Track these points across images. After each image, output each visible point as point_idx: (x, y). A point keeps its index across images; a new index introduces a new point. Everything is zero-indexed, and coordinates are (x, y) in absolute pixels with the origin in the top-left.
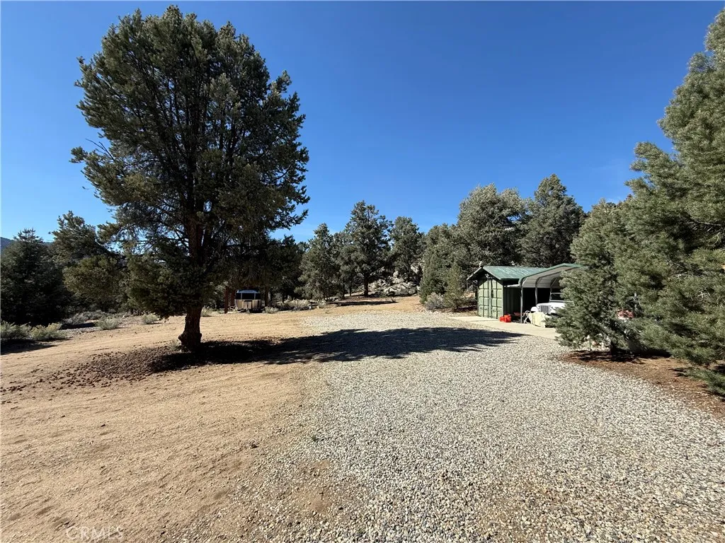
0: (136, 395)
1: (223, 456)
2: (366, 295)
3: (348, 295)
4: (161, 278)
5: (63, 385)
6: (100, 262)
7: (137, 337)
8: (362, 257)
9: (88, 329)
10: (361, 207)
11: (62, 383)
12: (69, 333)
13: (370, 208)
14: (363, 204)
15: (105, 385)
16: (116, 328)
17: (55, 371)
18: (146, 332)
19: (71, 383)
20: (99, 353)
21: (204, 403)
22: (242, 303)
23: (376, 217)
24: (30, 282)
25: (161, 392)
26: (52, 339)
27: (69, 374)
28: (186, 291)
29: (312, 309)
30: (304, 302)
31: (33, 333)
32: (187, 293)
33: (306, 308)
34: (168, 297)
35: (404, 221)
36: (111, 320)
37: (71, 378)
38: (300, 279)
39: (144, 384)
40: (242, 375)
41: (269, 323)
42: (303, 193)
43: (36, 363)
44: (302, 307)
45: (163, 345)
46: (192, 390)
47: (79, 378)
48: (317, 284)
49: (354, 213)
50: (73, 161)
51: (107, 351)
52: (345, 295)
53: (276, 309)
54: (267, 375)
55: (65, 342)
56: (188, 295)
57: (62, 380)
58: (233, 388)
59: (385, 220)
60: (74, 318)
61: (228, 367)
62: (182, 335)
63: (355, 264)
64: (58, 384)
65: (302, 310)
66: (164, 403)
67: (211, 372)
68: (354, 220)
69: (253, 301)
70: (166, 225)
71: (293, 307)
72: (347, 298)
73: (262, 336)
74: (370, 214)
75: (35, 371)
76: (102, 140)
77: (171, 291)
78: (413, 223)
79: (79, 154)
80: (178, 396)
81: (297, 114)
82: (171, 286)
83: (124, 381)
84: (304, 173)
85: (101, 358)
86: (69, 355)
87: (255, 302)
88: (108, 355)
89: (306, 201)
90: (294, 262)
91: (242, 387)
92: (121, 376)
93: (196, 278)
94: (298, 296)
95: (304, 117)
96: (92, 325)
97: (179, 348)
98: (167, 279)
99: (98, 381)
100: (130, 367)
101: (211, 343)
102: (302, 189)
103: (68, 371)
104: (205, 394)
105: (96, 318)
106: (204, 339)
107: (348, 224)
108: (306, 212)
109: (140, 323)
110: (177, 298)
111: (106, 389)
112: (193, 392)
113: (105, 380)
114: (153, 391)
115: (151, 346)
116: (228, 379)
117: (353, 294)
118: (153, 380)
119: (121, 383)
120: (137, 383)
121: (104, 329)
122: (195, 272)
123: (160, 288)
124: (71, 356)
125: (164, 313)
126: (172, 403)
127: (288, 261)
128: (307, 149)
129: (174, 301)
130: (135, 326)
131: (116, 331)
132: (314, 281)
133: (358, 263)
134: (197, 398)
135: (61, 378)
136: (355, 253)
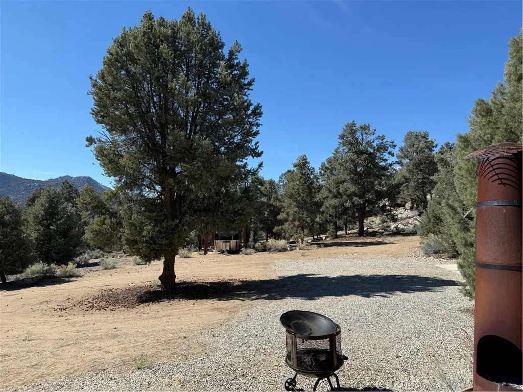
0: (131, 316)
1: (169, 340)
2: (362, 233)
3: (343, 232)
4: (145, 232)
5: (88, 309)
6: (106, 221)
7: (130, 276)
8: (352, 188)
9: (94, 268)
10: (351, 129)
11: (87, 307)
12: (81, 271)
13: (364, 128)
14: (353, 125)
15: (112, 310)
16: (114, 268)
17: (80, 300)
18: (136, 272)
19: (91, 307)
20: (104, 288)
21: (168, 322)
22: (221, 244)
23: (371, 138)
24: (53, 228)
25: (145, 315)
26: (71, 276)
27: (89, 303)
28: (162, 241)
29: (291, 250)
30: (282, 243)
31: (59, 270)
32: (164, 243)
33: (284, 250)
34: (150, 246)
35: (417, 137)
36: (110, 260)
37: (91, 304)
38: (279, 217)
39: (135, 310)
40: (199, 308)
41: (242, 265)
42: (256, 148)
43: (67, 294)
44: (280, 248)
45: (148, 284)
46: (163, 315)
47: (96, 305)
48: (297, 223)
49: (342, 137)
50: (87, 146)
51: (111, 287)
52: (339, 233)
53: (253, 251)
54: (215, 309)
55: (79, 279)
56: (163, 245)
57: (86, 306)
58: (189, 315)
59: (384, 141)
60: (81, 257)
61: (192, 302)
62: (161, 276)
63: (345, 197)
64: (85, 308)
65: (280, 251)
66: (146, 321)
67: (179, 306)
68: (344, 144)
69: (231, 241)
70: (148, 187)
71: (271, 248)
72: (342, 236)
73: (229, 278)
74: (365, 135)
75: (68, 299)
76: (104, 130)
77: (151, 241)
78: (430, 139)
79: (90, 140)
80: (155, 318)
81: (249, 78)
82: (152, 238)
83: (123, 308)
84: (259, 128)
85: (106, 293)
86: (86, 289)
87: (233, 243)
88: (111, 290)
89: (259, 155)
90: (244, 215)
91: (194, 315)
92: (121, 305)
93: (170, 231)
94: (277, 236)
95: (253, 81)
96: (96, 264)
97: (159, 286)
98: (149, 233)
99: (108, 307)
100: (126, 300)
101: (184, 283)
102: (256, 144)
103: (88, 301)
104: (171, 318)
105: (97, 258)
106: (177, 281)
107: (336, 151)
108: (262, 164)
109: (132, 263)
110: (155, 247)
111: (113, 312)
112: (164, 316)
113: (111, 307)
114: (140, 314)
115: (140, 284)
116: (188, 310)
117: (349, 232)
118: (141, 308)
119: (122, 309)
120: (131, 310)
121: (105, 269)
122: (168, 226)
123: (145, 239)
124: (87, 290)
125: (148, 258)
126: (151, 321)
127: (240, 215)
128: (260, 105)
129: (154, 249)
130: (128, 267)
131: (114, 270)
132: (294, 220)
133: (348, 196)
134: (165, 319)
135: (86, 304)
136: (345, 184)
